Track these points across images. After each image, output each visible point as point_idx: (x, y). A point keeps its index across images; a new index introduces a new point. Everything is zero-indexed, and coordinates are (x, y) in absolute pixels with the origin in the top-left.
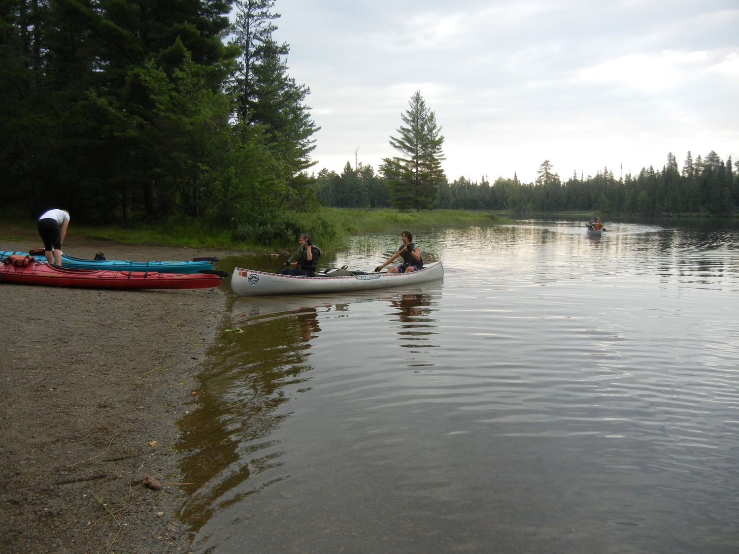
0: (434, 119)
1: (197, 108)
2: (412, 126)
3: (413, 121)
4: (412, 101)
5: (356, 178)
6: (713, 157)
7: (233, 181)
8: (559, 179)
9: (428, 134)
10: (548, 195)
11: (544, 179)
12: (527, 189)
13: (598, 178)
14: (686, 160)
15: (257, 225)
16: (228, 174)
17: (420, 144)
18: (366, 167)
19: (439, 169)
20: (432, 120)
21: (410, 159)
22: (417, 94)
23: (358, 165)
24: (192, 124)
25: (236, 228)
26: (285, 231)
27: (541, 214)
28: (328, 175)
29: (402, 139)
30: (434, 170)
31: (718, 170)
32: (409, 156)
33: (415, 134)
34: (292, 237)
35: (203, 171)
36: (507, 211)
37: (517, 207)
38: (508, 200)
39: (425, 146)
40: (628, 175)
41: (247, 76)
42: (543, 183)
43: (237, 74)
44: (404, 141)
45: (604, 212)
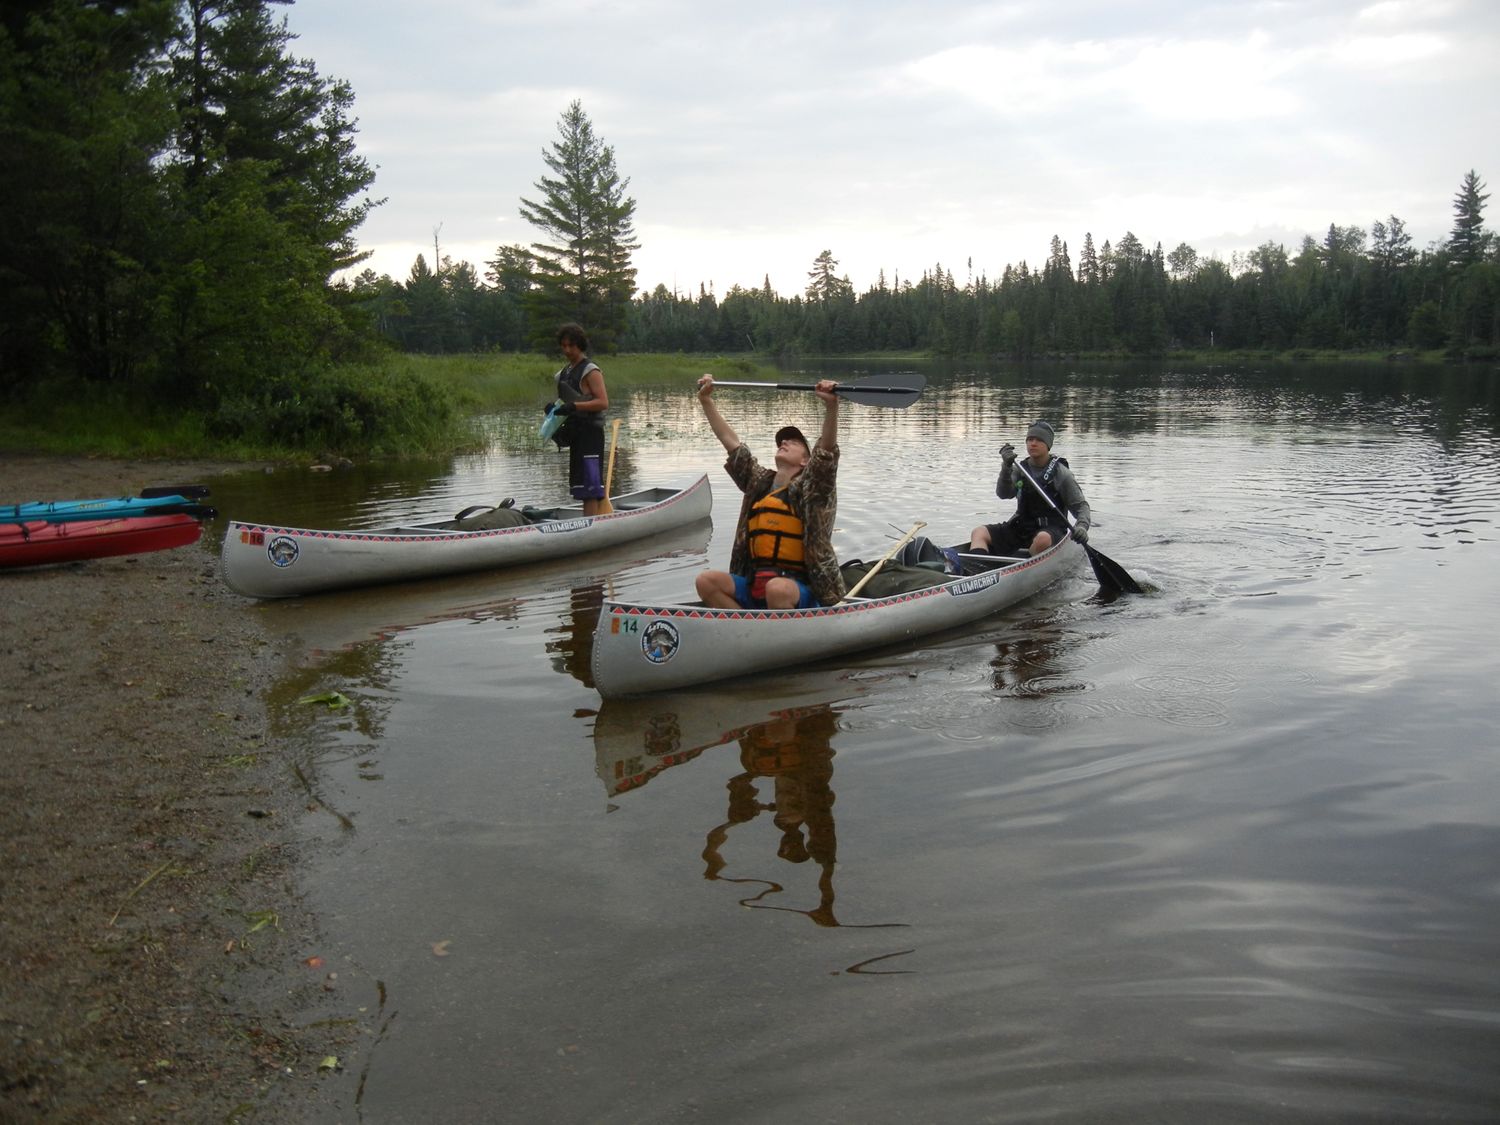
0: (612, 163)
1: (96, 115)
2: (567, 176)
3: (568, 165)
4: (563, 123)
5: (438, 290)
6: (1131, 244)
7: (202, 294)
8: (851, 288)
9: (601, 194)
10: (832, 320)
11: (822, 289)
12: (792, 309)
13: (925, 285)
14: (1084, 249)
15: (268, 397)
16: (188, 279)
17: (585, 214)
18: (458, 265)
19: (628, 267)
20: (607, 164)
21: (565, 247)
22: (575, 108)
23: (441, 263)
24: (84, 153)
25: (214, 404)
26: (337, 410)
27: (820, 358)
28: (378, 284)
29: (547, 204)
30: (618, 270)
31: (1139, 270)
32: (564, 242)
33: (573, 195)
34: (355, 424)
35: (123, 271)
36: (756, 355)
37: (774, 346)
38: (755, 332)
39: (596, 220)
40: (980, 280)
41: (198, 53)
42: (821, 297)
43: (174, 46)
44: (551, 209)
45: (941, 352)
